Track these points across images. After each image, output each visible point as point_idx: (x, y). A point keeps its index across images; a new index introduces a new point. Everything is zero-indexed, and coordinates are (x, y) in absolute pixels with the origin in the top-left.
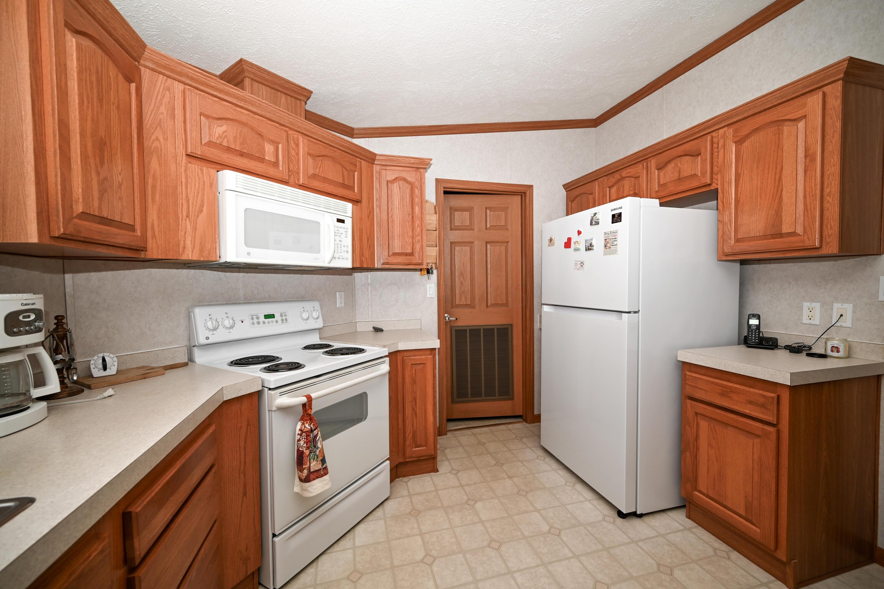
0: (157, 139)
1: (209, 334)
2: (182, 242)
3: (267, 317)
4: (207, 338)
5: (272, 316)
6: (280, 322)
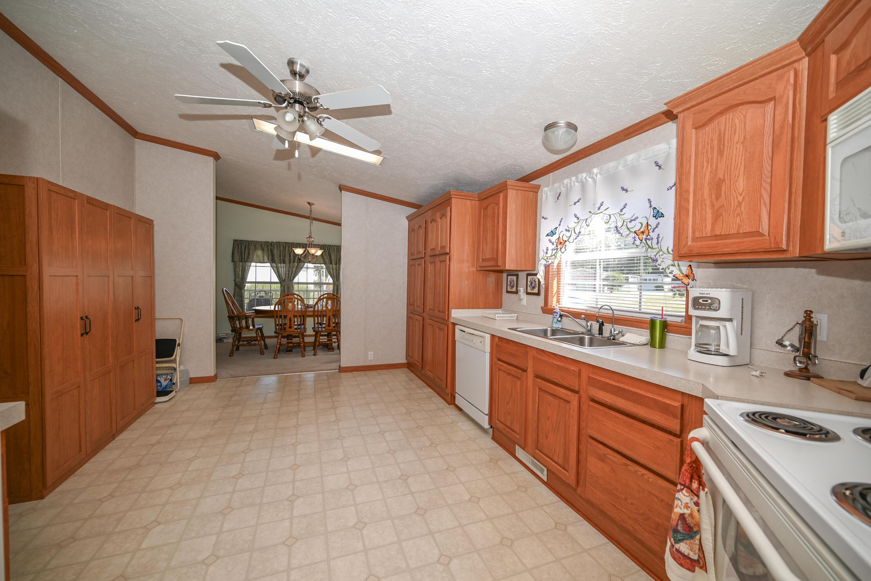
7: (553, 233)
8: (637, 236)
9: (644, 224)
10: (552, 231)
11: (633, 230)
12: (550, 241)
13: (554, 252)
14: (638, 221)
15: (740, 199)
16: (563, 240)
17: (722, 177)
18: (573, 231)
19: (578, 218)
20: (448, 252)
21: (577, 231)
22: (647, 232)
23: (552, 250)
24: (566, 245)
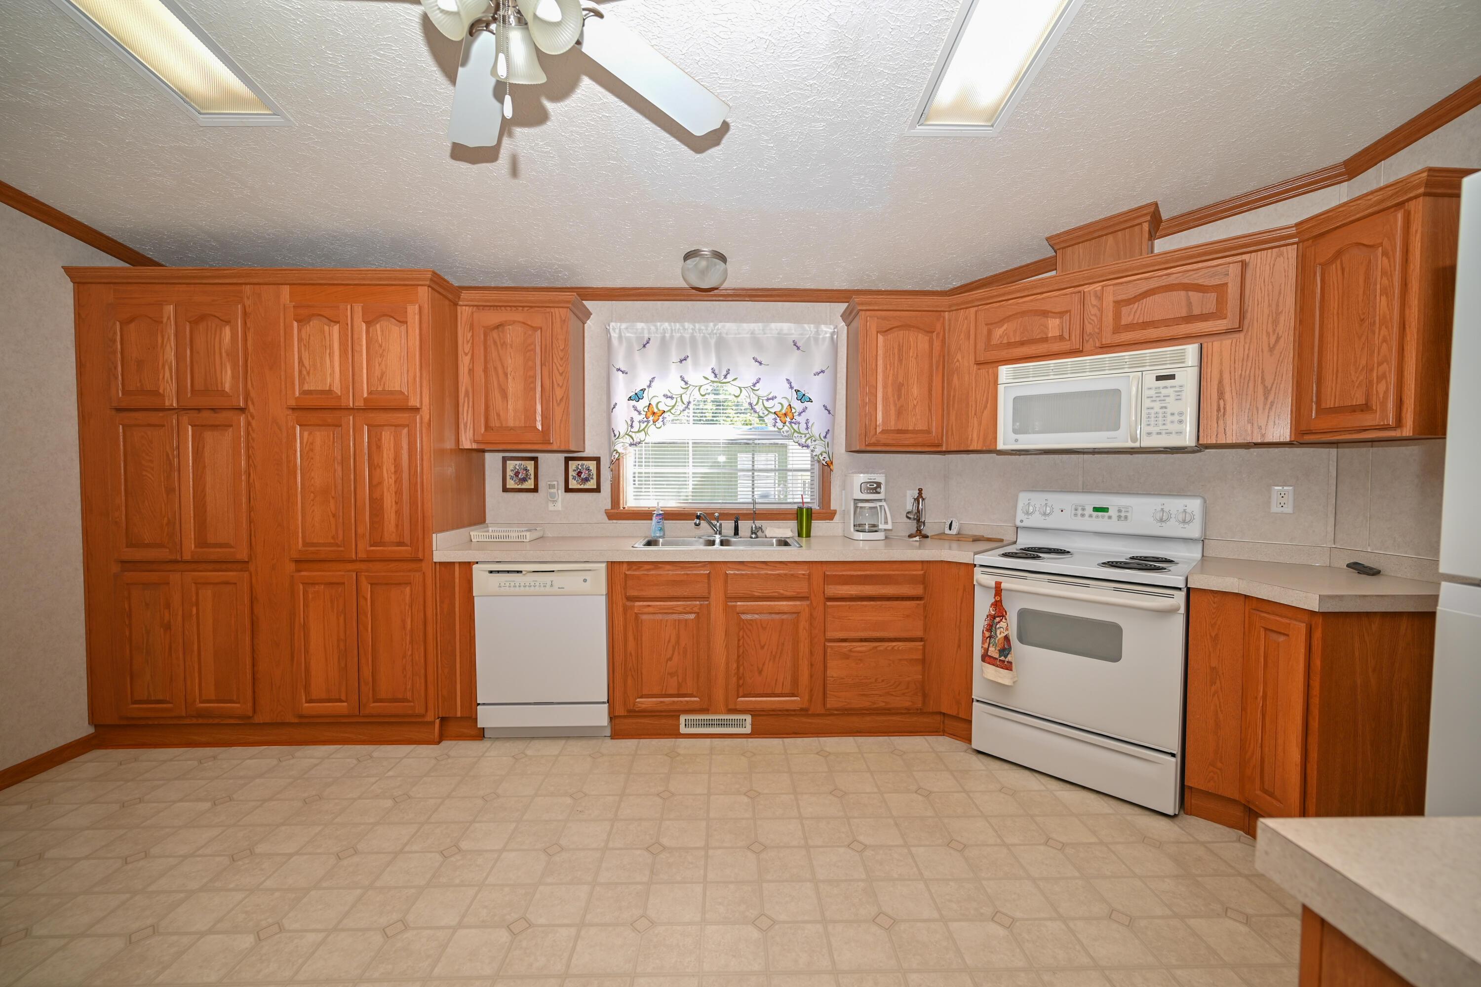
0: (958, 360)
1: (1023, 517)
2: (970, 436)
3: (1096, 509)
4: (1022, 521)
5: (1104, 510)
6: (1115, 518)
7: (637, 397)
8: (778, 419)
9: (786, 405)
10: (636, 394)
11: (773, 410)
12: (636, 409)
13: (643, 426)
14: (776, 401)
15: (915, 402)
16: (659, 410)
17: (902, 382)
18: (679, 399)
19: (686, 383)
20: (418, 406)
21: (686, 400)
22: (790, 415)
23: (640, 422)
24: (664, 418)
